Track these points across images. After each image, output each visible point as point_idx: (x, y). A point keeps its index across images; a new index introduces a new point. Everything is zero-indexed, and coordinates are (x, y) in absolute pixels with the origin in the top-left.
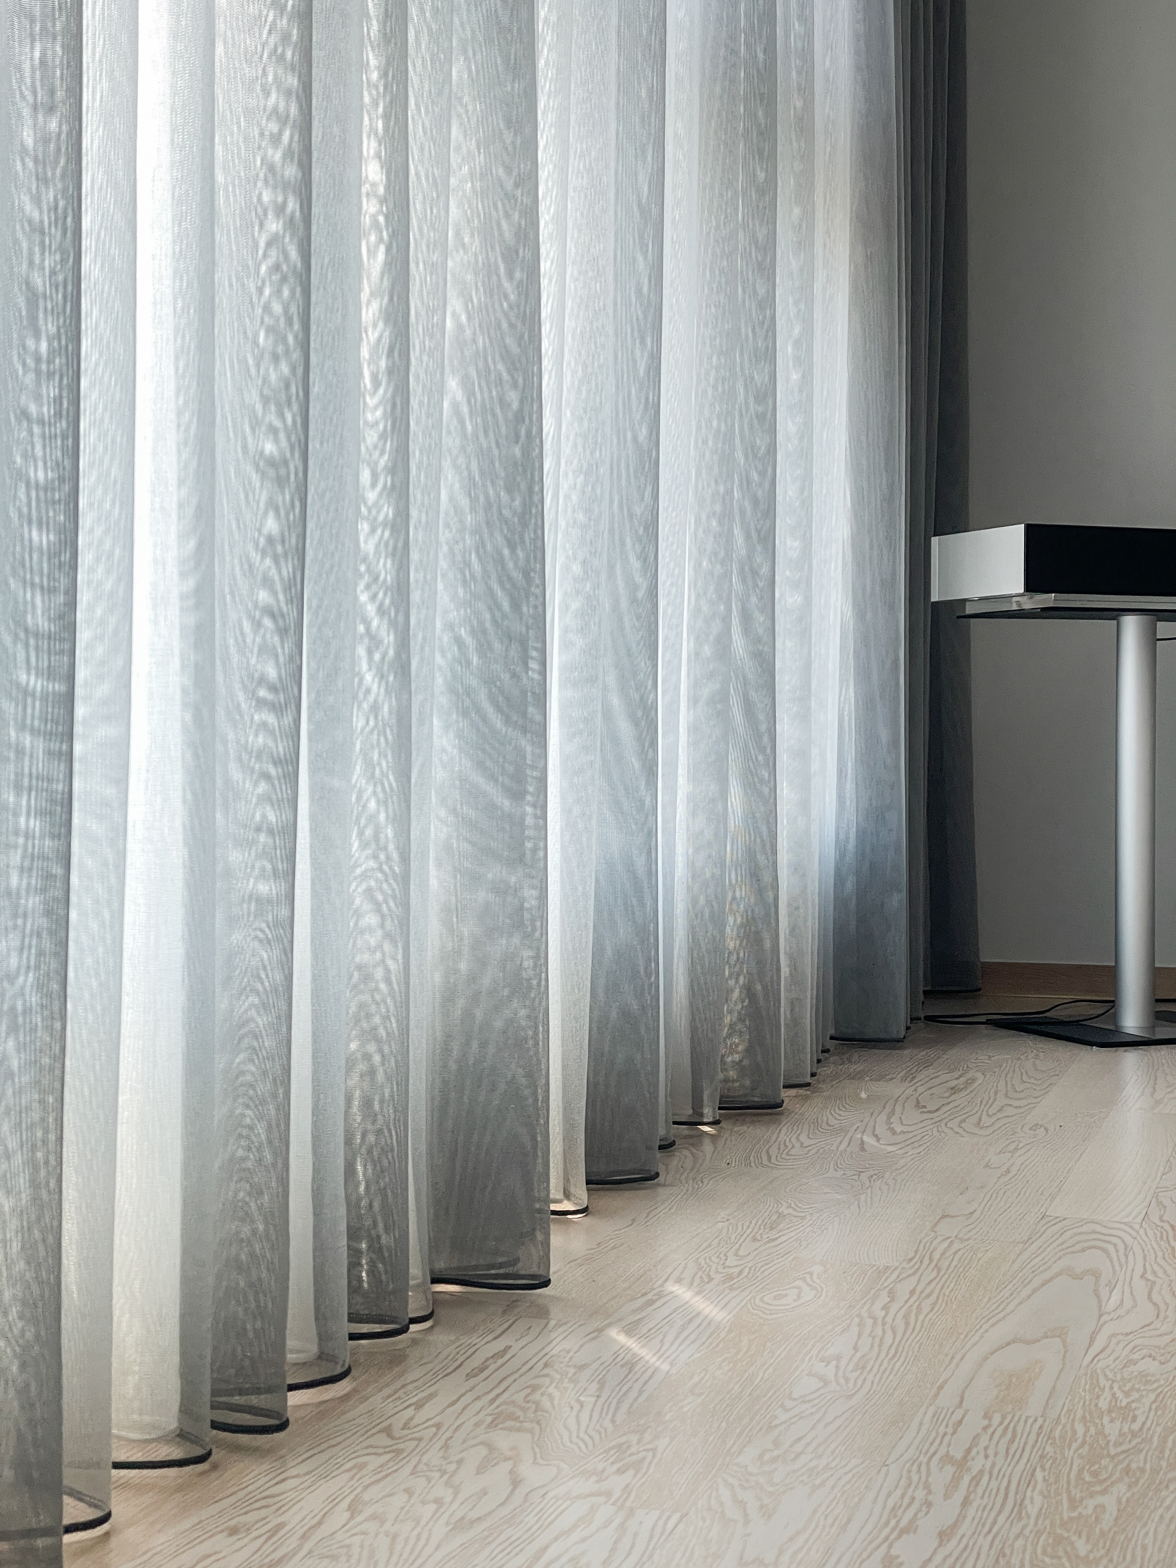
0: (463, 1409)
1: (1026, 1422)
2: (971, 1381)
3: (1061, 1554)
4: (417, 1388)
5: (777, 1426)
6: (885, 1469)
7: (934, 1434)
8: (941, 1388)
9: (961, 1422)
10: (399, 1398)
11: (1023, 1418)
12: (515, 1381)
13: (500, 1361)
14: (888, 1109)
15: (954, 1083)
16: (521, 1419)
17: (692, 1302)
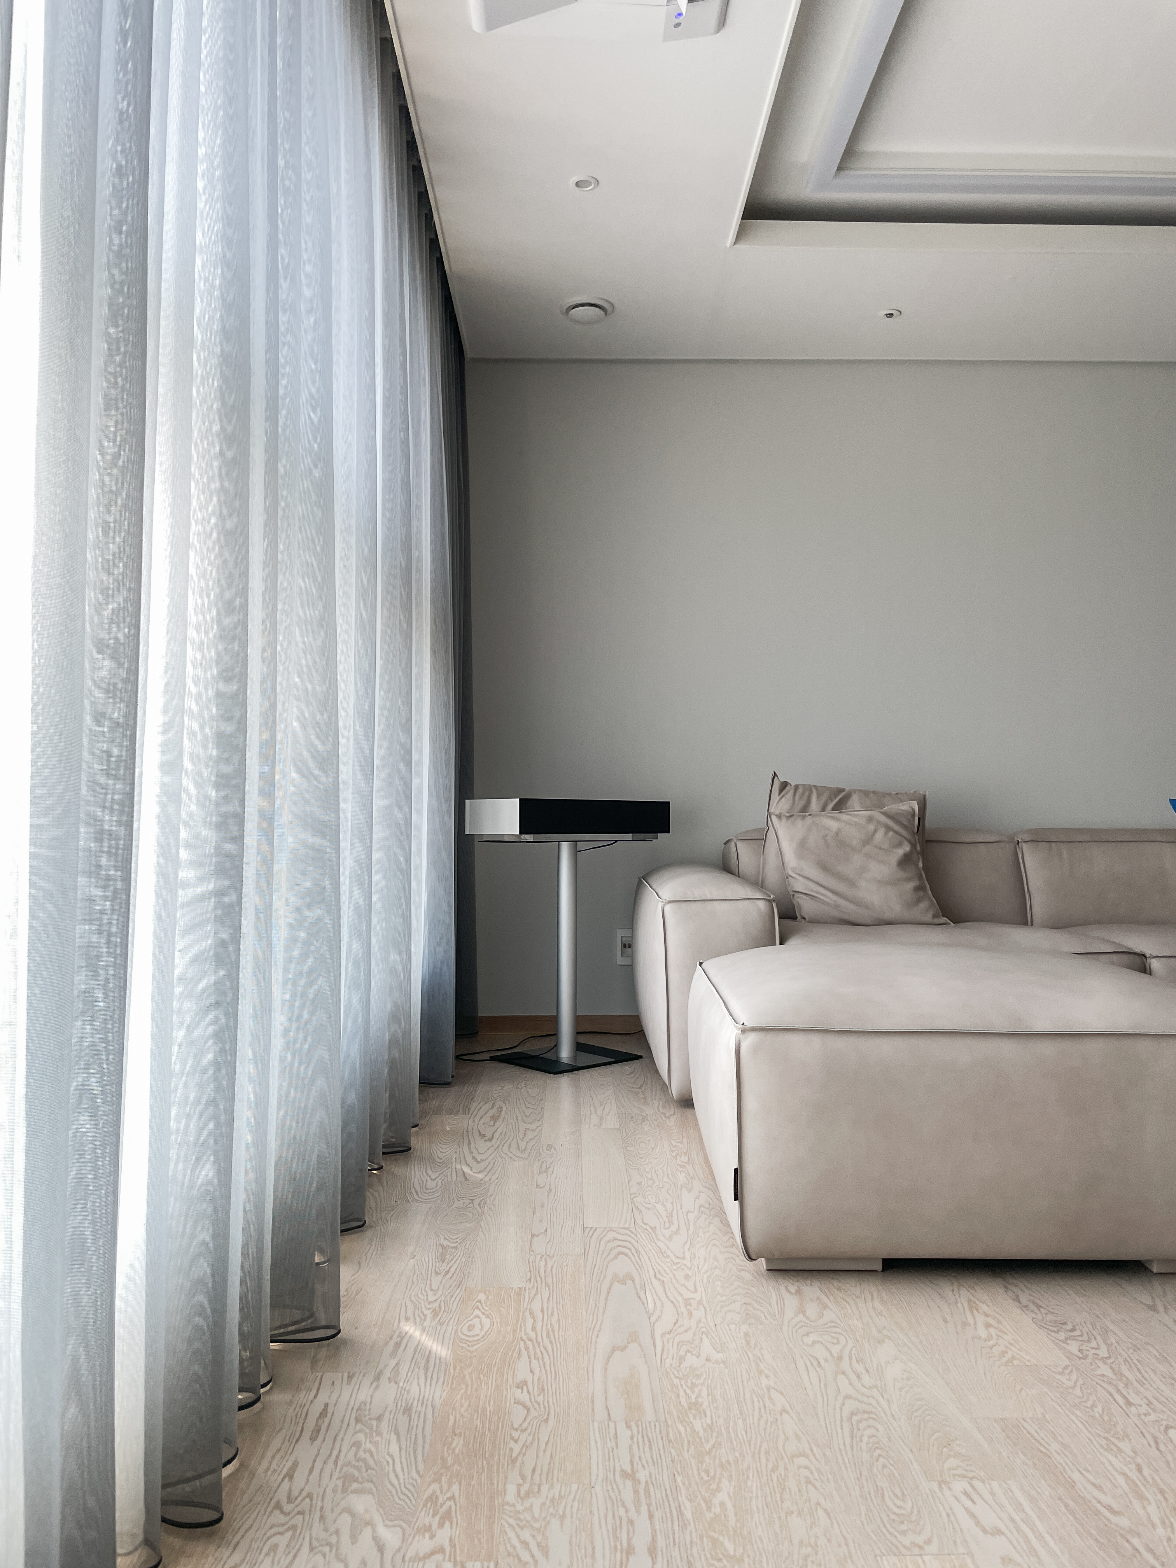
0: (320, 1475)
1: (650, 1427)
2: (606, 1392)
3: (721, 1556)
4: (283, 1458)
5: (516, 1458)
6: (593, 1490)
7: (606, 1451)
8: (593, 1402)
9: (616, 1434)
10: (275, 1470)
11: (648, 1424)
12: (343, 1439)
13: (327, 1420)
14: (466, 1141)
15: (491, 1112)
16: (360, 1480)
17: (422, 1341)
